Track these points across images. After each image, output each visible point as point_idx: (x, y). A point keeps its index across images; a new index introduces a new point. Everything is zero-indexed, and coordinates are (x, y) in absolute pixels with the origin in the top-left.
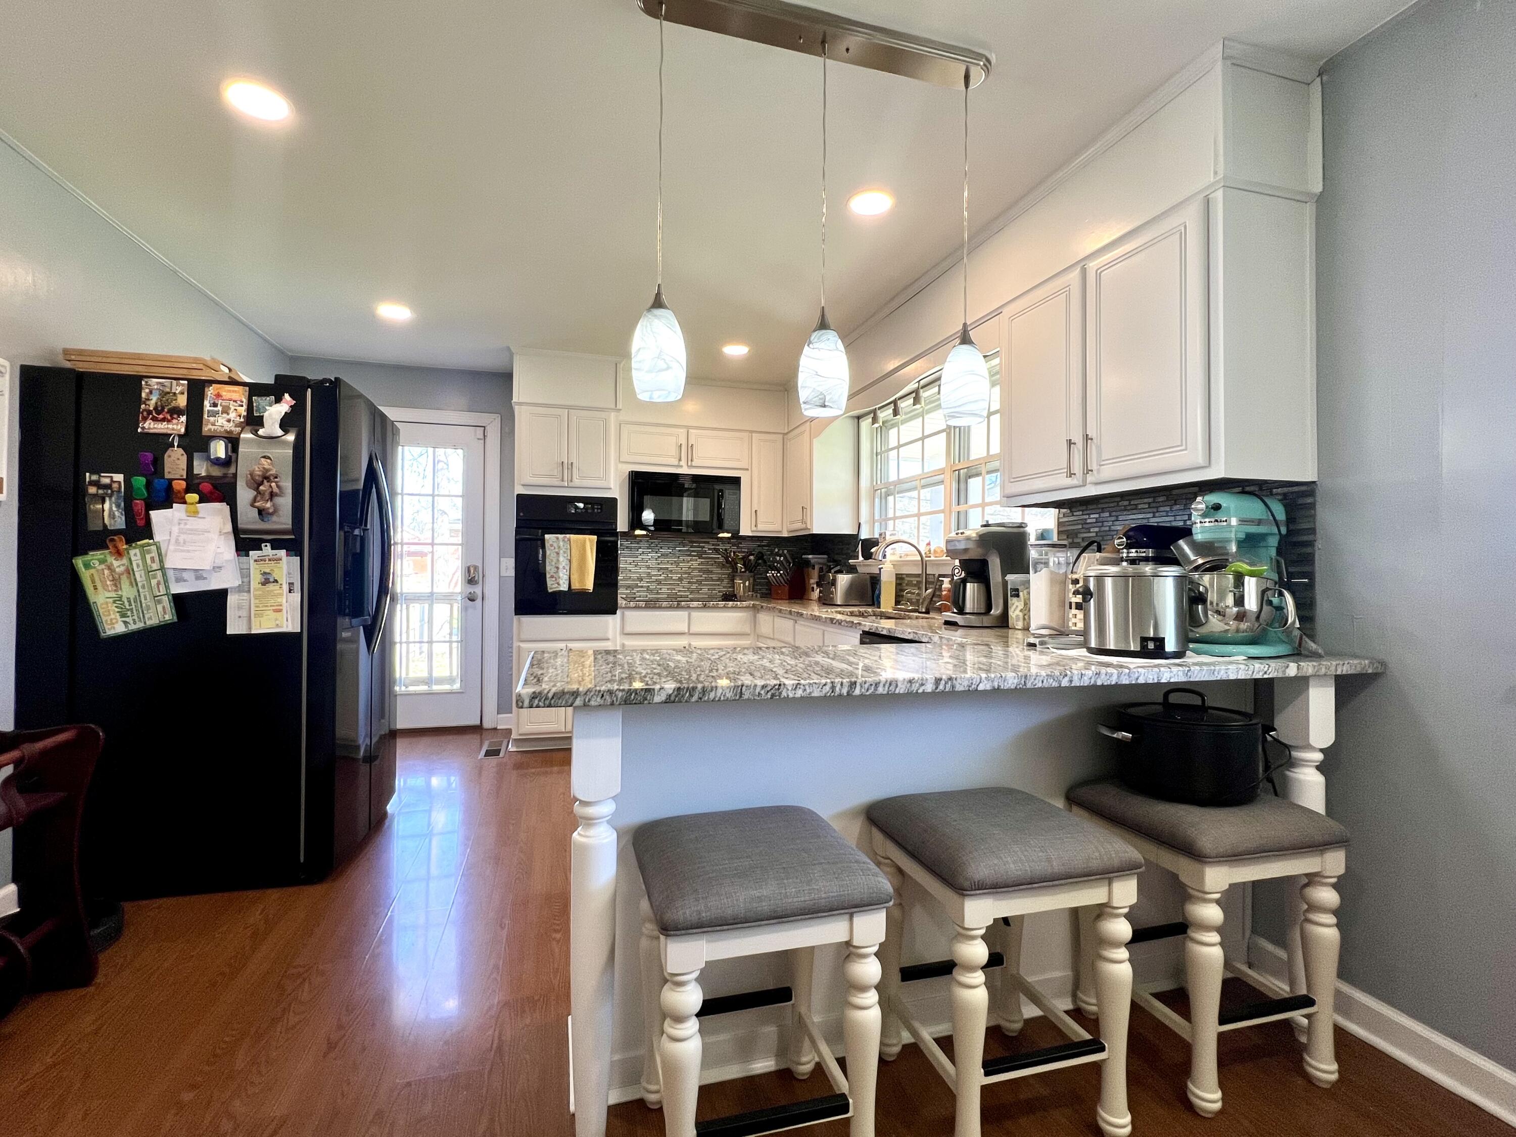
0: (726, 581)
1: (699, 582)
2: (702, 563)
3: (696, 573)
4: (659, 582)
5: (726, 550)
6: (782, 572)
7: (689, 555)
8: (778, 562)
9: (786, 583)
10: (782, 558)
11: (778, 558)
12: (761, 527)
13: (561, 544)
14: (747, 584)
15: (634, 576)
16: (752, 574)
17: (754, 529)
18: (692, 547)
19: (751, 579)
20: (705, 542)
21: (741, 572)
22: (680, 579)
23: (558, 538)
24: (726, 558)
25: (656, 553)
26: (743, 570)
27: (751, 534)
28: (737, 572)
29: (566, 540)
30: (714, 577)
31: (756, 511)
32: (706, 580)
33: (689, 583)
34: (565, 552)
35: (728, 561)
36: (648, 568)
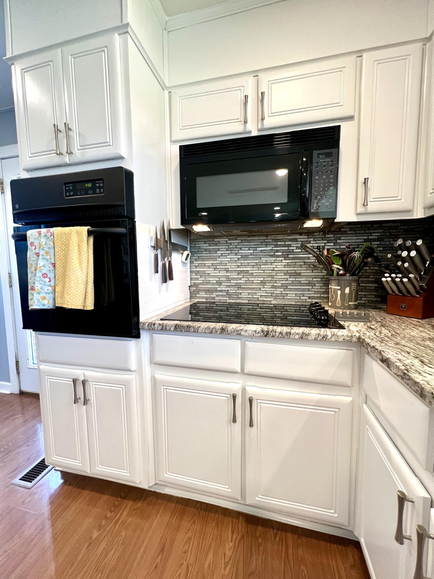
0: (318, 287)
1: (285, 287)
2: (288, 265)
3: (281, 276)
4: (239, 286)
5: (318, 248)
6: (411, 276)
7: (272, 256)
8: (404, 260)
9: (418, 293)
10: (413, 253)
11: (405, 254)
12: (372, 206)
13: (43, 240)
14: (347, 291)
15: (213, 280)
16: (355, 277)
17: (361, 209)
18: (276, 246)
19: (354, 285)
20: (291, 240)
21: (338, 274)
22: (263, 283)
23: (40, 234)
24: (317, 257)
25: (236, 254)
26: (341, 272)
27: (354, 219)
28: (333, 275)
29: (49, 234)
30: (303, 280)
31: (366, 181)
32: (293, 284)
33: (273, 287)
34: (47, 253)
35: (320, 261)
36: (227, 271)
